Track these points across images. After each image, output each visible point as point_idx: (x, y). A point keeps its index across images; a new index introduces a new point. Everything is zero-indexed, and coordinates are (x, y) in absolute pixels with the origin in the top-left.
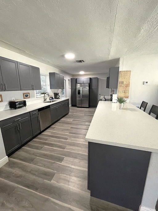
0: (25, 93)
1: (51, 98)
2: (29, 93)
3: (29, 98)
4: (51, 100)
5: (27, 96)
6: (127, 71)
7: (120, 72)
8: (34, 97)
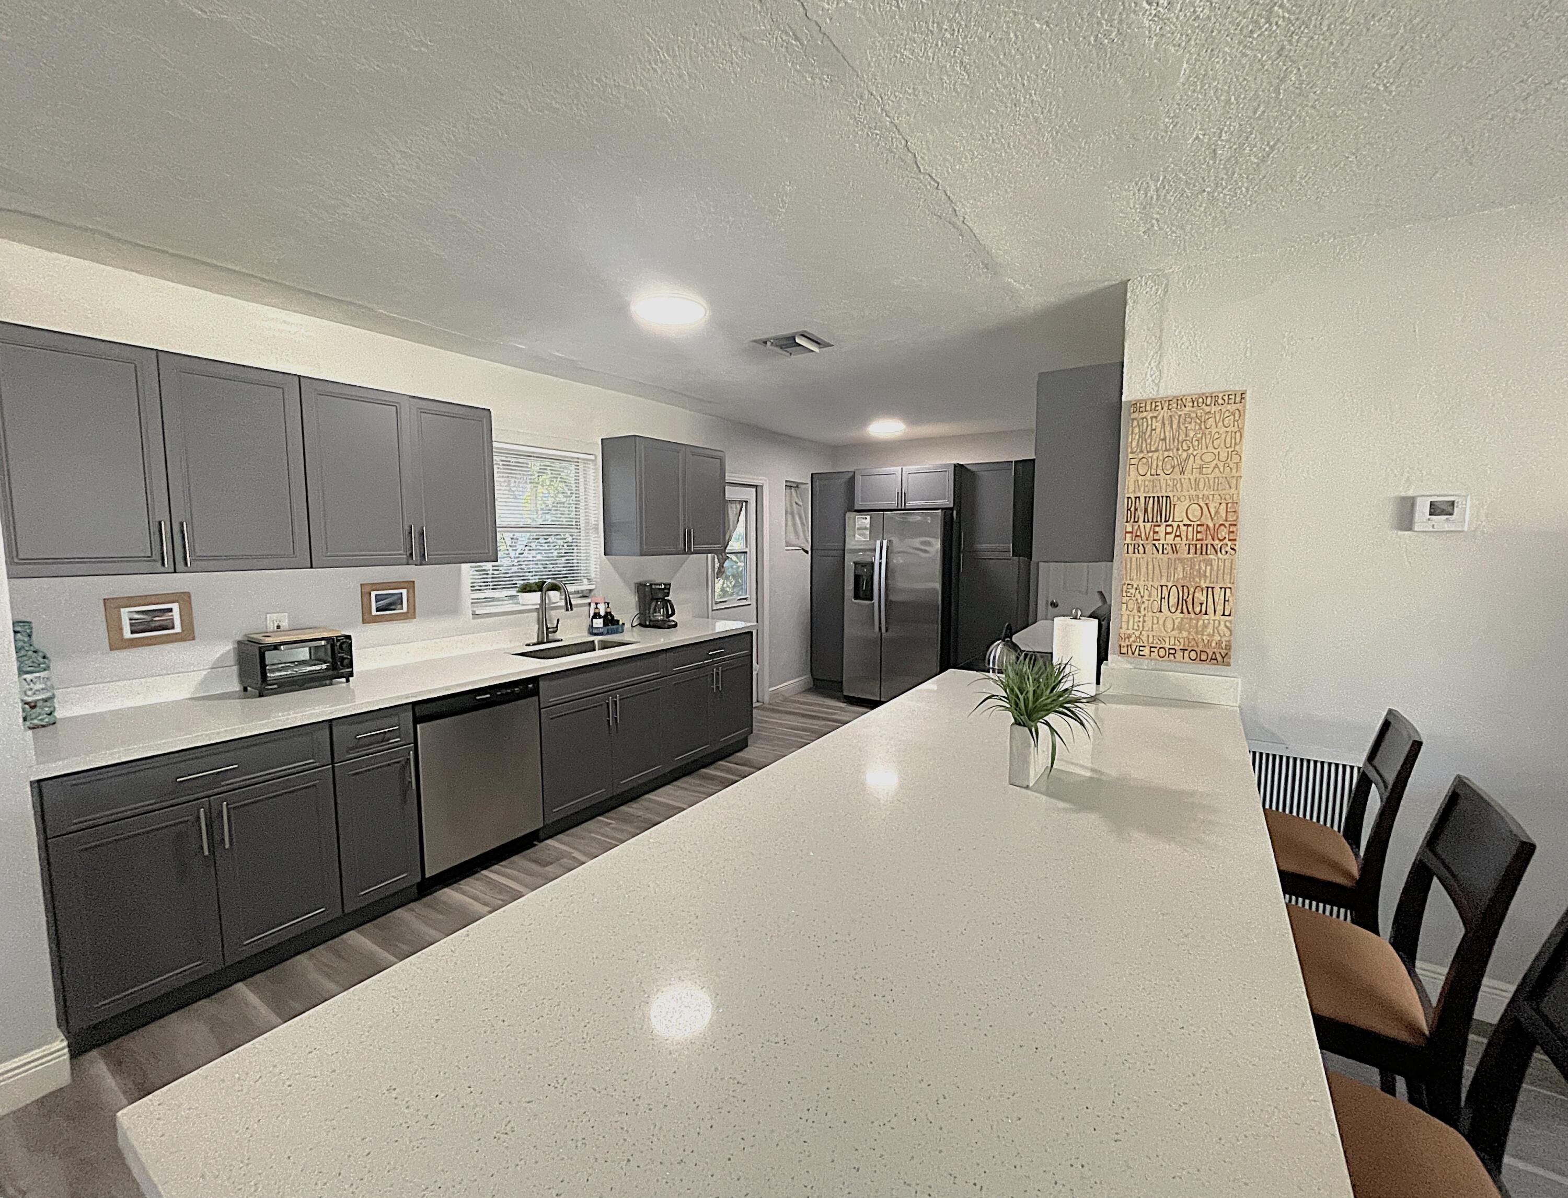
0: (376, 586)
1: (599, 623)
2: (410, 585)
3: (410, 615)
4: (597, 639)
5: (388, 605)
6: (1200, 400)
7: (1136, 406)
8: (453, 610)
